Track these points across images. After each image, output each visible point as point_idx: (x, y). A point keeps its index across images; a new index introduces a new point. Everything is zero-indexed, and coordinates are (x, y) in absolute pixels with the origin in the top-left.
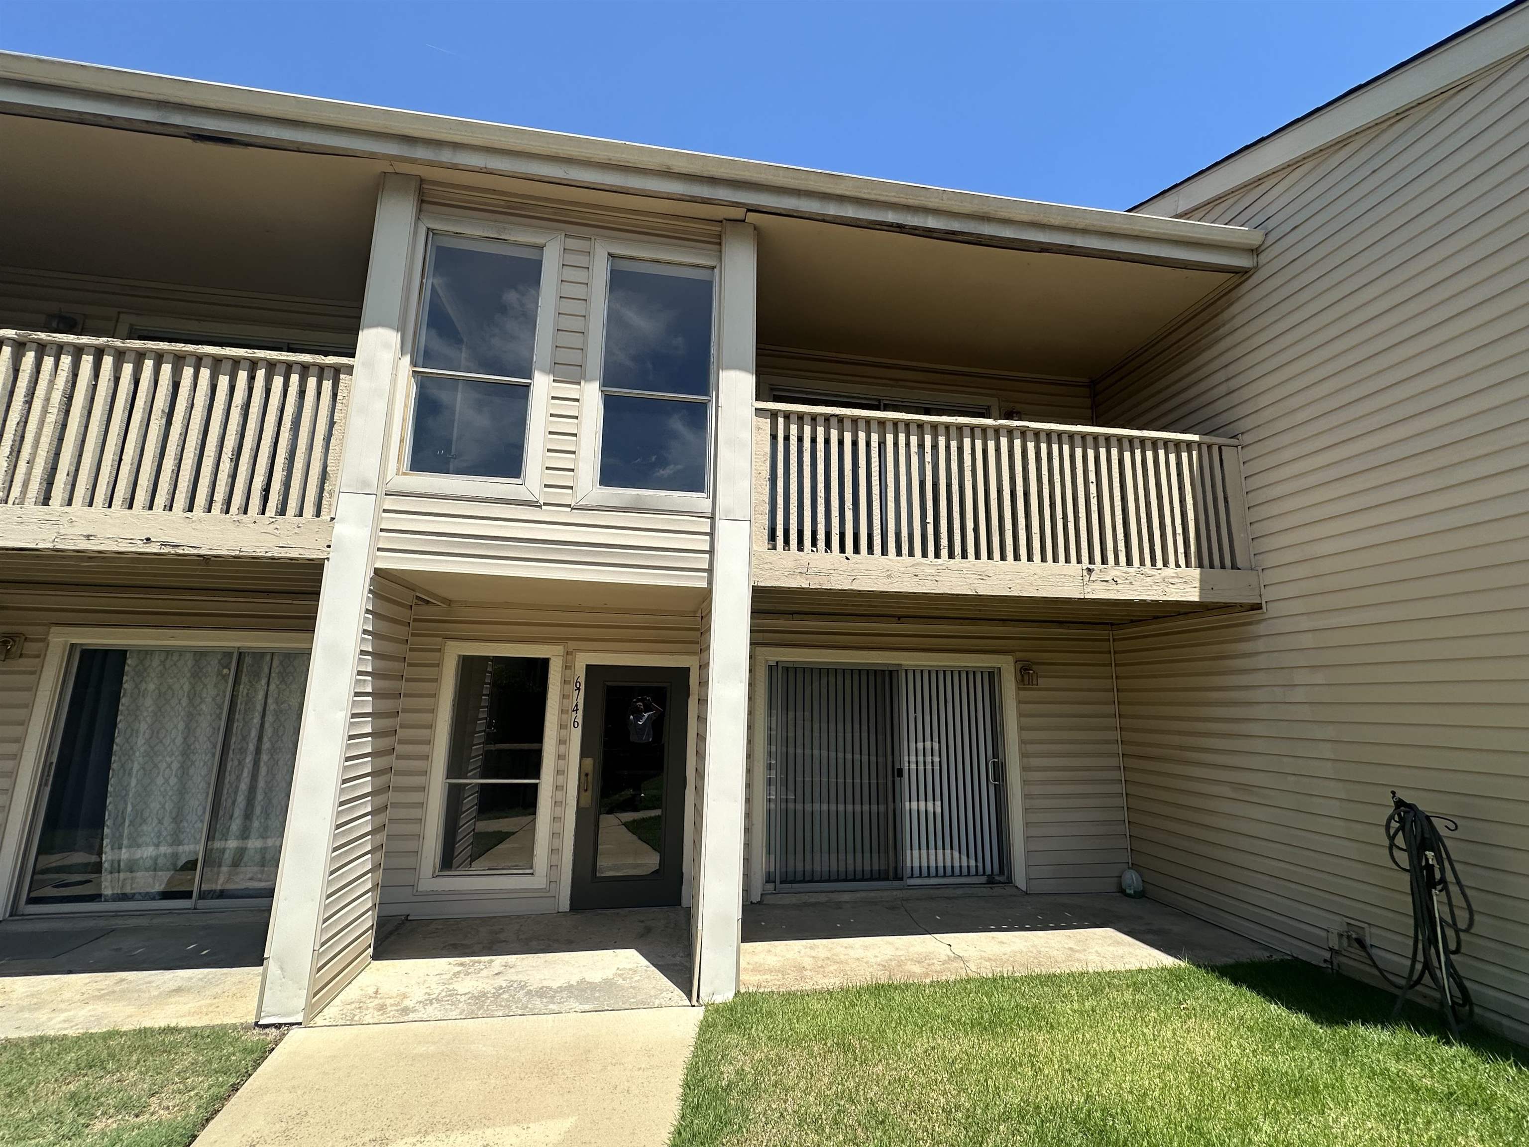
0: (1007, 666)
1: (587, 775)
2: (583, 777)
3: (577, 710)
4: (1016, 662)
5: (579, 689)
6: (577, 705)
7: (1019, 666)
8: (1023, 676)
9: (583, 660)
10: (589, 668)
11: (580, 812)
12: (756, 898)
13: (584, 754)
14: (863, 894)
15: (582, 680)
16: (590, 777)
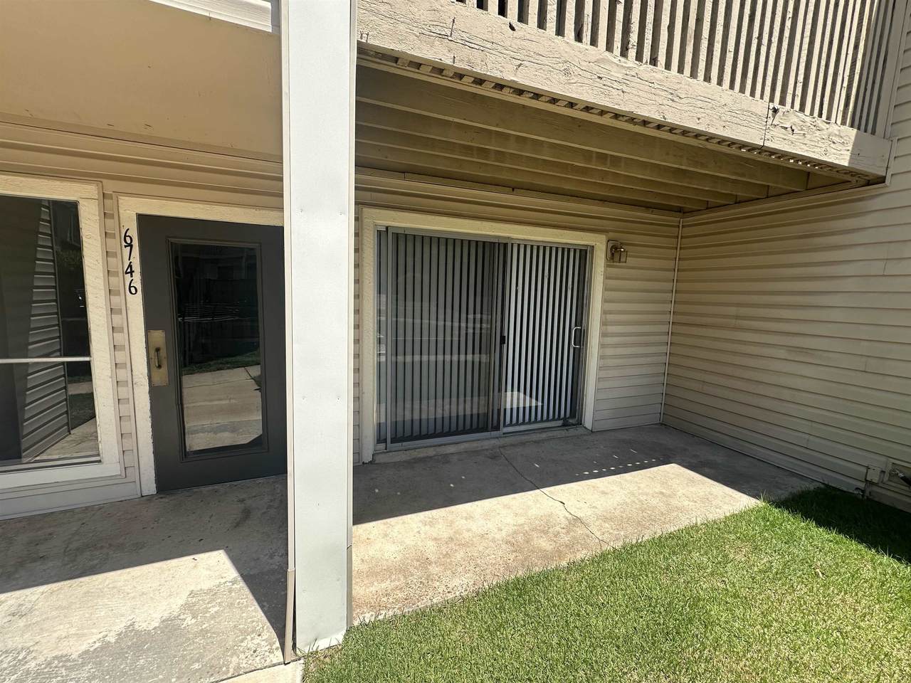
0: (599, 244)
1: (158, 350)
2: (152, 352)
3: (132, 272)
4: (608, 241)
5: (131, 245)
6: (130, 266)
7: (610, 245)
8: (613, 254)
9: (131, 209)
10: (142, 219)
11: (154, 391)
12: (367, 457)
13: (150, 325)
14: (466, 445)
15: (134, 233)
16: (163, 353)
